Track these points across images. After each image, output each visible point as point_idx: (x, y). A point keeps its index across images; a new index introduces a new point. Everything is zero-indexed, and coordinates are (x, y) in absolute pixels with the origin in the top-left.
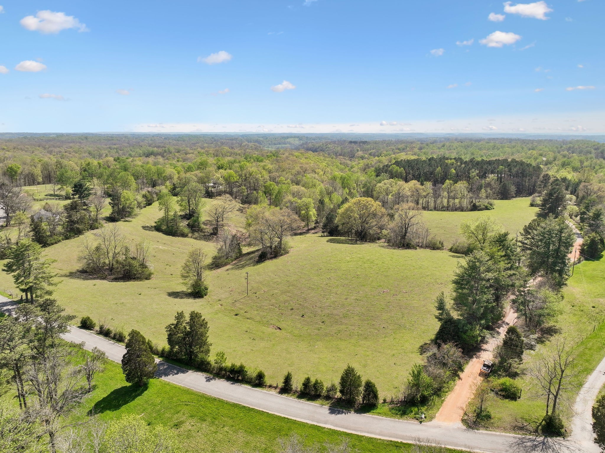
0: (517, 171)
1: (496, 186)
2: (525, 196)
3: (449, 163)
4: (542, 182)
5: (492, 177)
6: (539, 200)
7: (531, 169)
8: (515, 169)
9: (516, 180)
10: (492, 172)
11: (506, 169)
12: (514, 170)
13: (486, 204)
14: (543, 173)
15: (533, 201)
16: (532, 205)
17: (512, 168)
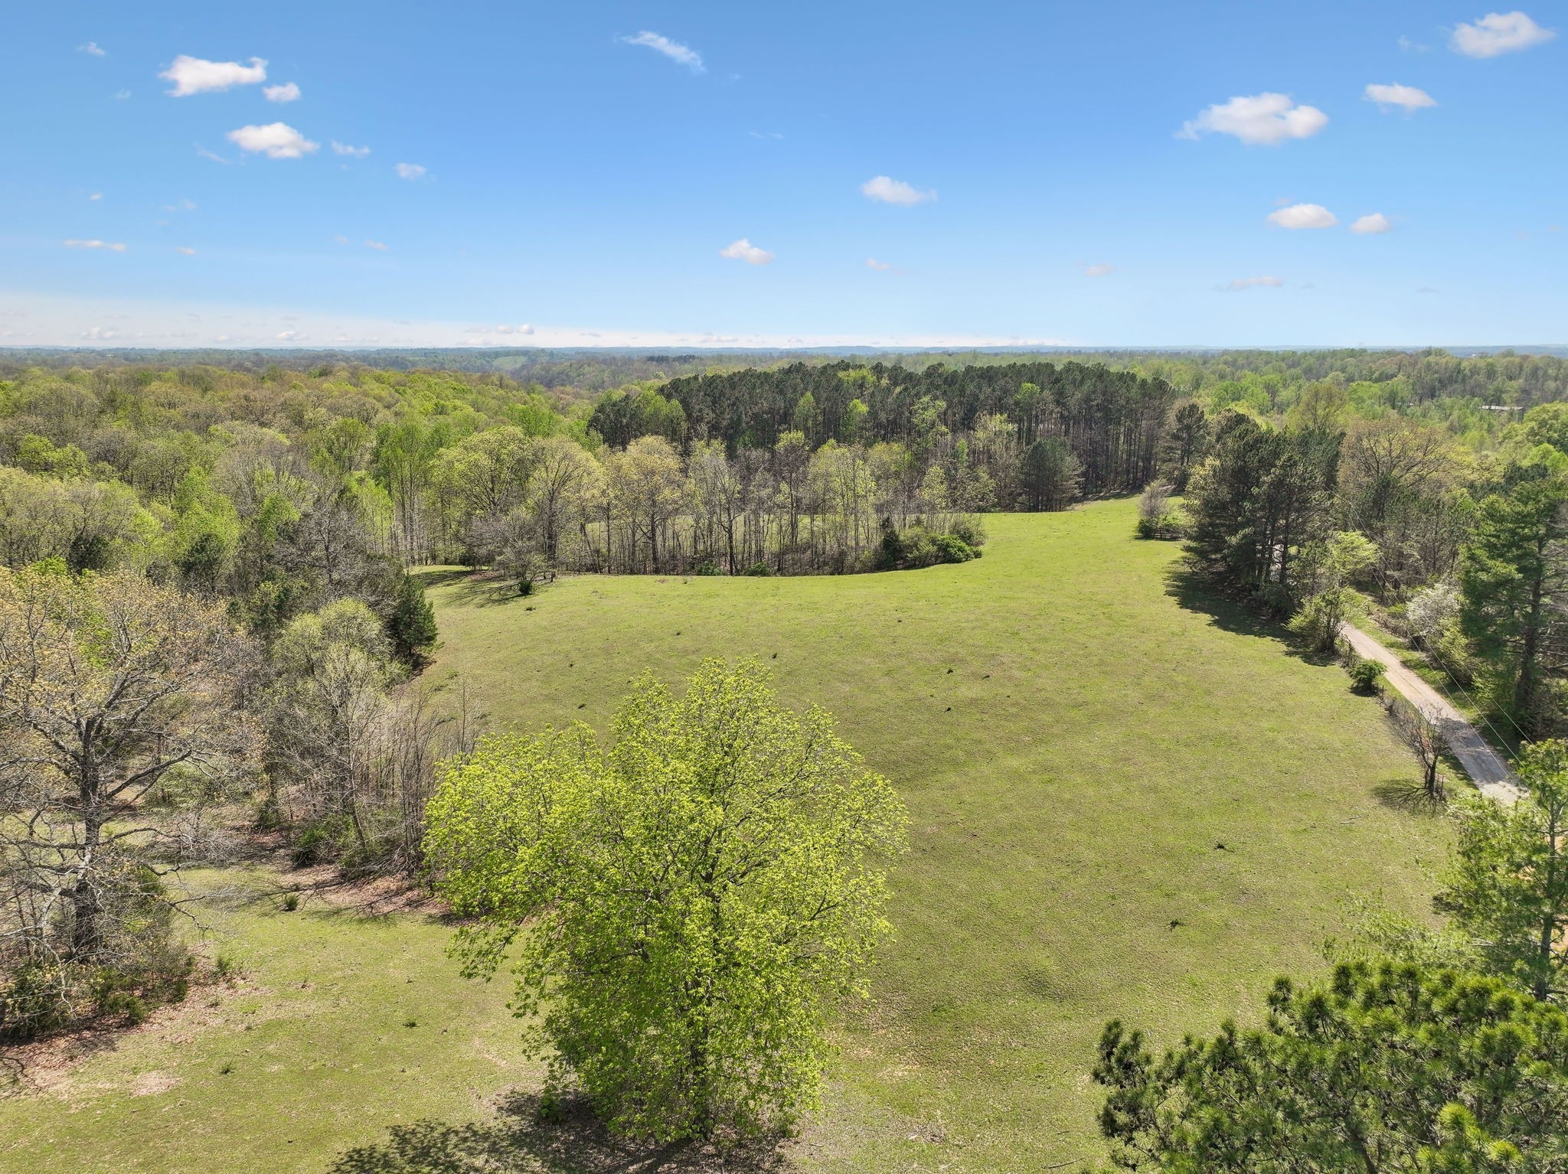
0: (1087, 400)
1: (1011, 457)
2: (1118, 496)
3: (851, 379)
4: (1176, 437)
5: (994, 425)
6: (1177, 511)
7: (1134, 392)
8: (1078, 395)
9: (1085, 435)
10: (998, 407)
11: (1047, 393)
12: (1075, 398)
13: (945, 536)
14: (1179, 404)
15: (1152, 512)
16: (1147, 532)
17: (1069, 389)
